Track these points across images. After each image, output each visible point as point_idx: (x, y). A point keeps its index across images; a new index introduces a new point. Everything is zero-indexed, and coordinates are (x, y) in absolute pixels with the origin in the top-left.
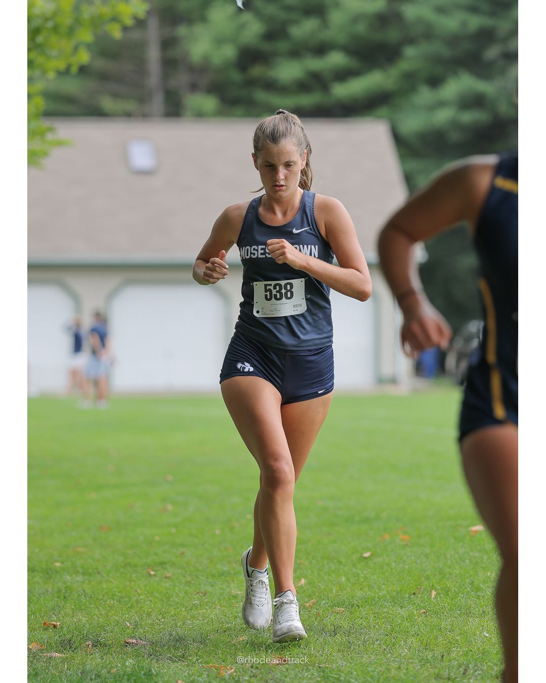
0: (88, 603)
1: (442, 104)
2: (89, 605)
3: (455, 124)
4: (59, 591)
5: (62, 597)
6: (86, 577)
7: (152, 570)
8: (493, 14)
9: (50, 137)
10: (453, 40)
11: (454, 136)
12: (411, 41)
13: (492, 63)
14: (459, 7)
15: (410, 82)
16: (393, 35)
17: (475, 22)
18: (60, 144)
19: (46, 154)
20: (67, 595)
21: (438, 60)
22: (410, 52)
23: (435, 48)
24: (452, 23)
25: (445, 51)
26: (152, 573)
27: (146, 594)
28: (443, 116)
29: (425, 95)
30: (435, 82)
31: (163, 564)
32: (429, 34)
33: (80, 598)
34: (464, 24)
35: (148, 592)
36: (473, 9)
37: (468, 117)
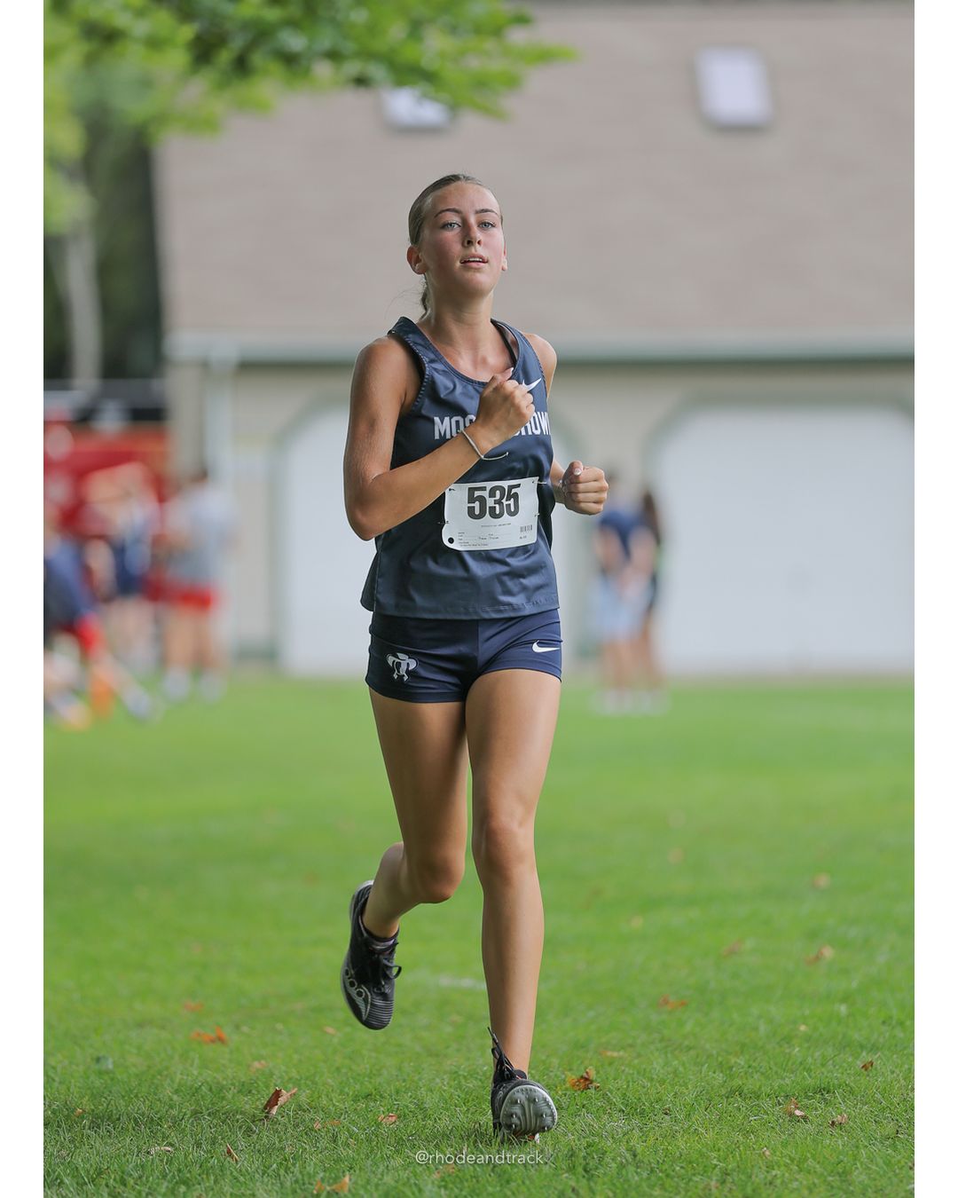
0: (644, 1184)
2: (646, 1189)
4: (572, 1154)
5: (580, 1170)
6: (636, 1121)
7: (797, 1108)
9: (518, 37)
18: (545, 57)
19: (512, 82)
20: (592, 1164)
26: (798, 1113)
27: (786, 1165)
31: (823, 1090)
33: (624, 1172)
35: (792, 1160)
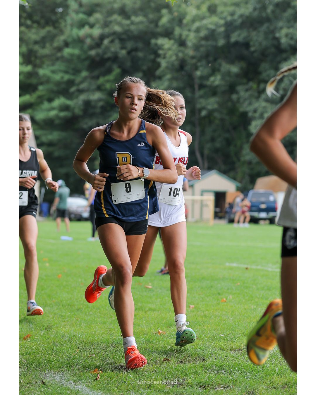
1: (53, 109)
3: (57, 116)
8: (74, 74)
10: (58, 84)
11: (57, 122)
12: (42, 84)
13: (73, 93)
14: (61, 71)
15: (41, 100)
16: (34, 81)
17: (67, 77)
21: (52, 91)
22: (41, 88)
23: (51, 86)
24: (57, 77)
25: (55, 88)
28: (53, 113)
29: (46, 105)
30: (50, 100)
32: (48, 81)
34: (62, 78)
36: (66, 72)
37: (62, 114)
